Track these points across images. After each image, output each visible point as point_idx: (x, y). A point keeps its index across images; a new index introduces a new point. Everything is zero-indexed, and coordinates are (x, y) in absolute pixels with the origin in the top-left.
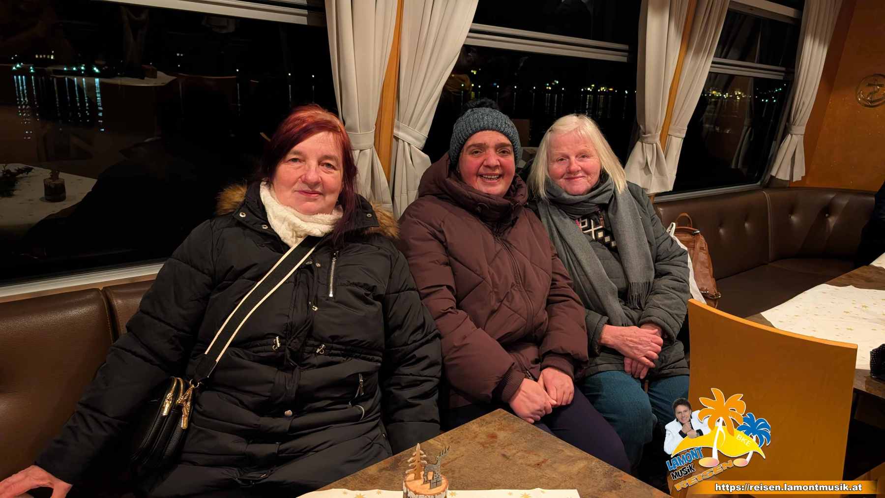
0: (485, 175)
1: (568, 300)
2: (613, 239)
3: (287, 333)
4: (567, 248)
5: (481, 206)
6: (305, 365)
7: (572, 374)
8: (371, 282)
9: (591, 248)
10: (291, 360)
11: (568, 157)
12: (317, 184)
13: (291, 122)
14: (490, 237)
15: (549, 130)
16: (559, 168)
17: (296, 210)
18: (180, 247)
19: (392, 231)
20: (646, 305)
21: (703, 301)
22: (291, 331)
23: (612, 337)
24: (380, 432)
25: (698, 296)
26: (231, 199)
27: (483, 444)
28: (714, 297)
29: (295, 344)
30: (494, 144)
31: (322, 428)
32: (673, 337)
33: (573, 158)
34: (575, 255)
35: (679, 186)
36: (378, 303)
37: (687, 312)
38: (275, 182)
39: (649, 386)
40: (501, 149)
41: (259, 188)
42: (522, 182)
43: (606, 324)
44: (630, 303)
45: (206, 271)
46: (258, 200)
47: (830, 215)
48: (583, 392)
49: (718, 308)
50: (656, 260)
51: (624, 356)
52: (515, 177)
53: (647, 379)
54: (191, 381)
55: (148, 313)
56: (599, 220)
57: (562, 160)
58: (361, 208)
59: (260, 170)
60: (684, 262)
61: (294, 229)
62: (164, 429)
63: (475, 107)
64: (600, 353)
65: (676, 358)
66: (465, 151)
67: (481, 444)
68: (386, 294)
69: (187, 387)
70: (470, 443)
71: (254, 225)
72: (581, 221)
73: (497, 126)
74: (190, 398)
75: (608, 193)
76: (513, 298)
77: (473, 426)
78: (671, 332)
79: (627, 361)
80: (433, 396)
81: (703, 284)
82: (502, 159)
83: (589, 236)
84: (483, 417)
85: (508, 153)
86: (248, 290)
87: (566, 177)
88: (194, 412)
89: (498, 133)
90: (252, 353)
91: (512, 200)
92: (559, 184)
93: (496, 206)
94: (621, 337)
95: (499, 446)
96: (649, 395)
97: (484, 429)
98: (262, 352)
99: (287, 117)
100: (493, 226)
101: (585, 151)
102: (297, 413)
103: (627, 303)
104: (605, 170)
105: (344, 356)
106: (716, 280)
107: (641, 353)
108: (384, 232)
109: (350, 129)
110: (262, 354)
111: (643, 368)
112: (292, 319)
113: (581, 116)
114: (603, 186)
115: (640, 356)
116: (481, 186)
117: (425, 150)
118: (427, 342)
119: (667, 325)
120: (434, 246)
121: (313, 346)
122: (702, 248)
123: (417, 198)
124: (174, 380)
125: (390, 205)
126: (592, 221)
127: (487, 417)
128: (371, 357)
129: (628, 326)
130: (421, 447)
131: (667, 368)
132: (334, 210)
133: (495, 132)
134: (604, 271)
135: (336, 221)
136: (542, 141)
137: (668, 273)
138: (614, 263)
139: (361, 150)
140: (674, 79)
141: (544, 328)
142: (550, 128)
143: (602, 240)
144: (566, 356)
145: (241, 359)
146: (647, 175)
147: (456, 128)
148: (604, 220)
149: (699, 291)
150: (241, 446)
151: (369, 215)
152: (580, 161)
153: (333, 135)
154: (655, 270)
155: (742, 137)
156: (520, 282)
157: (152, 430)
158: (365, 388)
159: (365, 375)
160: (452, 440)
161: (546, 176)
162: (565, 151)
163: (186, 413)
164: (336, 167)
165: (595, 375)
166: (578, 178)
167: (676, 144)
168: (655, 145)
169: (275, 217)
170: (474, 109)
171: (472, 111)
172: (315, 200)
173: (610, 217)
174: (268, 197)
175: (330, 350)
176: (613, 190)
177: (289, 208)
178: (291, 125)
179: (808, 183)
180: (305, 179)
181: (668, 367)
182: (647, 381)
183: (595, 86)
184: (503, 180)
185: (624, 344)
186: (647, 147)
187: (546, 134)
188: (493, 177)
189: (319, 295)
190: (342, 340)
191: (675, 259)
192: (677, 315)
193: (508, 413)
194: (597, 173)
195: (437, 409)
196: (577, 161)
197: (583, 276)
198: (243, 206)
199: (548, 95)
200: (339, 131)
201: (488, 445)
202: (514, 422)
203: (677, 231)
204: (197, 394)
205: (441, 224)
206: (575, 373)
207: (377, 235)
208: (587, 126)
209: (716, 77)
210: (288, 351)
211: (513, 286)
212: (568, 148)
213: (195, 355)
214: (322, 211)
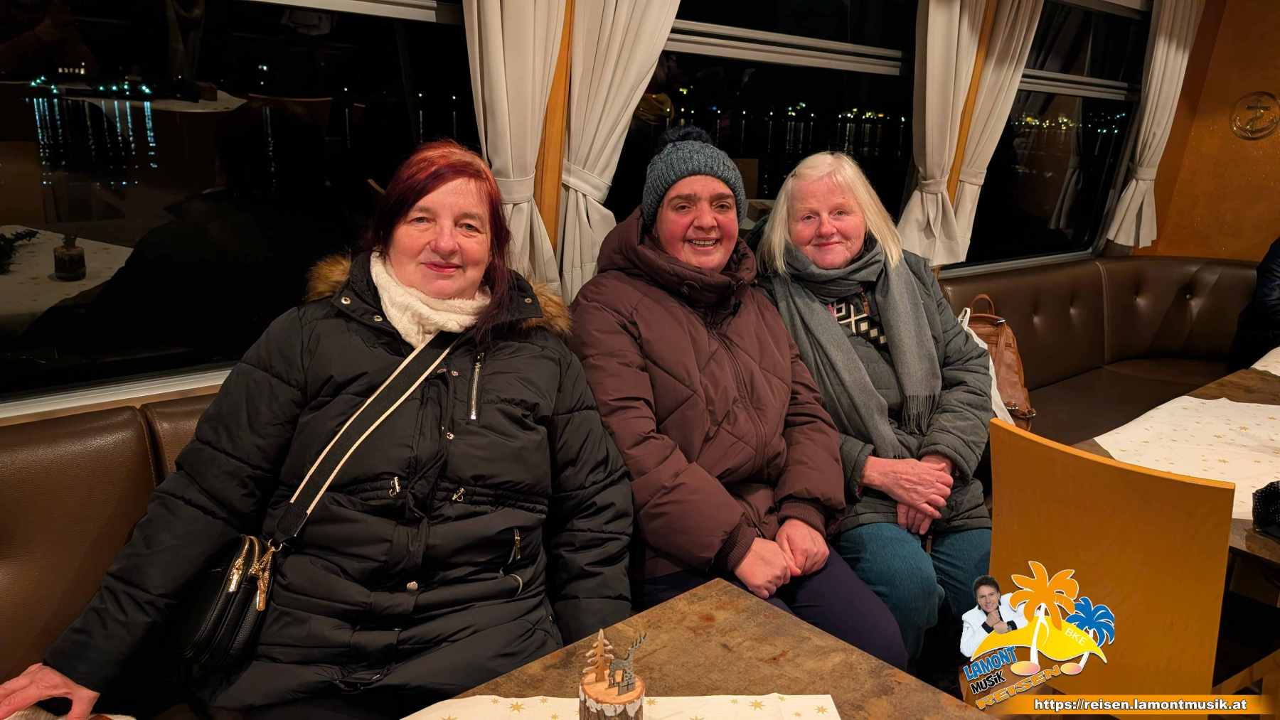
0: (696, 240)
1: (815, 422)
2: (881, 332)
3: (411, 471)
4: (815, 345)
5: (690, 286)
6: (437, 517)
7: (822, 528)
8: (531, 398)
9: (850, 346)
10: (416, 510)
11: (818, 214)
12: (453, 253)
13: (415, 165)
14: (702, 331)
15: (790, 175)
16: (806, 230)
17: (424, 293)
18: (254, 345)
19: (562, 324)
20: (929, 429)
21: (1011, 421)
22: (415, 469)
23: (880, 474)
24: (545, 613)
25: (1002, 414)
26: (327, 278)
27: (694, 630)
28: (1026, 415)
29: (421, 487)
30: (708, 196)
31: (460, 607)
32: (968, 475)
33: (825, 215)
34: (826, 355)
35: (975, 255)
36: (542, 429)
37: (989, 438)
38: (392, 252)
39: (933, 543)
40: (718, 202)
41: (369, 261)
42: (748, 250)
43: (870, 455)
44: (906, 425)
45: (294, 383)
46: (367, 280)
47: (1193, 296)
48: (841, 554)
49: (1032, 431)
50: (945, 364)
51: (896, 502)
52: (738, 244)
53: (930, 535)
54: (270, 541)
55: (209, 444)
56: (862, 304)
57: (809, 218)
58: (517, 289)
59: (370, 235)
60: (983, 366)
61: (420, 321)
62: (231, 611)
63: (678, 140)
64: (862, 497)
65: (973, 504)
66: (665, 205)
67: (691, 629)
68: (553, 415)
69: (264, 550)
70: (675, 628)
71: (363, 317)
72: (836, 306)
73: (712, 168)
74: (269, 565)
75: (876, 266)
76: (736, 419)
77: (680, 603)
78: (966, 467)
79: (902, 510)
80: (621, 561)
81: (1010, 397)
82: (720, 217)
83: (846, 329)
84: (693, 591)
85: (728, 208)
86: (354, 409)
87: (817, 243)
88: (275, 585)
89: (714, 179)
90: (360, 501)
91: (733, 277)
92: (805, 252)
93: (710, 285)
94: (893, 474)
95: (717, 632)
96: (933, 557)
97: (696, 607)
98: (374, 499)
99: (407, 158)
100: (706, 314)
101: (842, 205)
102: (424, 587)
103: (902, 425)
104: (872, 233)
105: (491, 504)
106: (1029, 391)
107: (922, 498)
108: (550, 325)
109: (499, 173)
110: (373, 503)
111: (925, 518)
112: (417, 451)
113: (838, 154)
114: (868, 256)
115: (919, 503)
116: (689, 256)
117: (607, 203)
118: (612, 483)
119: (960, 458)
120: (623, 343)
121: (446, 489)
122: (1008, 345)
123: (596, 274)
124: (245, 539)
125: (557, 284)
126: (852, 307)
127: (700, 590)
128: (532, 506)
129: (903, 458)
130: (605, 634)
131: (959, 518)
132: (477, 294)
133: (709, 177)
134: (868, 378)
135: (481, 309)
136: (781, 191)
137: (962, 383)
138: (883, 367)
139: (515, 205)
140: (967, 101)
141: (781, 461)
142: (793, 173)
143: (866, 335)
144: (815, 502)
145: (342, 508)
146: (928, 238)
147: (651, 172)
148: (869, 305)
149: (1004, 407)
150: (344, 635)
151: (528, 300)
152: (835, 219)
153: (475, 182)
154: (943, 376)
155: (1065, 184)
156: (746, 395)
157: (213, 614)
158: (522, 549)
159: (523, 530)
160: (649, 626)
161: (786, 241)
162: (814, 205)
163: (263, 588)
164: (481, 230)
165: (855, 530)
166: (832, 244)
167: (971, 195)
168: (940, 195)
169: (393, 305)
170: (677, 143)
171: (673, 146)
172: (450, 277)
173: (878, 301)
174: (383, 276)
175: (472, 495)
176: (883, 262)
177: (412, 290)
178: (415, 169)
179: (1161, 251)
180: (436, 246)
181: (961, 516)
182: (930, 537)
183: (858, 110)
184: (721, 247)
185: (897, 484)
186: (929, 198)
187: (786, 181)
188: (707, 243)
189: (456, 418)
190: (488, 482)
191: (970, 362)
192: (974, 443)
193: (730, 584)
194: (859, 236)
195: (627, 580)
196: (831, 220)
197: (838, 385)
198: (347, 287)
199: (791, 125)
200: (484, 176)
201: (701, 631)
202: (738, 597)
203: (972, 320)
204: (280, 560)
205: (632, 312)
206: (826, 526)
207: (539, 328)
208: (845, 169)
209: (1028, 97)
210: (410, 497)
211: (735, 401)
212: (818, 201)
213: (278, 503)
214: (460, 294)
